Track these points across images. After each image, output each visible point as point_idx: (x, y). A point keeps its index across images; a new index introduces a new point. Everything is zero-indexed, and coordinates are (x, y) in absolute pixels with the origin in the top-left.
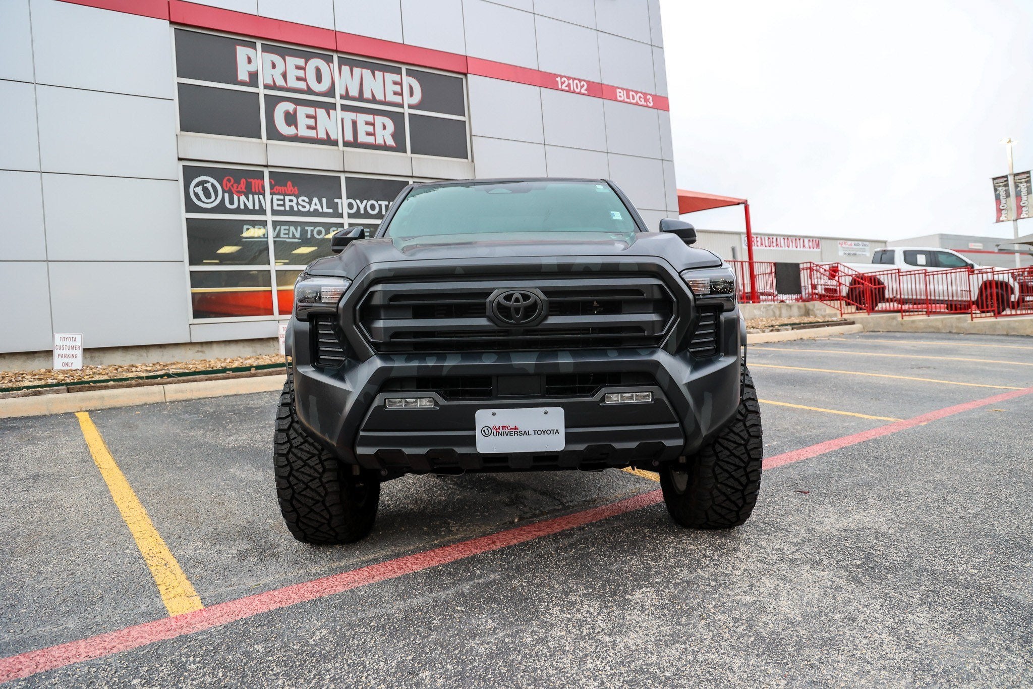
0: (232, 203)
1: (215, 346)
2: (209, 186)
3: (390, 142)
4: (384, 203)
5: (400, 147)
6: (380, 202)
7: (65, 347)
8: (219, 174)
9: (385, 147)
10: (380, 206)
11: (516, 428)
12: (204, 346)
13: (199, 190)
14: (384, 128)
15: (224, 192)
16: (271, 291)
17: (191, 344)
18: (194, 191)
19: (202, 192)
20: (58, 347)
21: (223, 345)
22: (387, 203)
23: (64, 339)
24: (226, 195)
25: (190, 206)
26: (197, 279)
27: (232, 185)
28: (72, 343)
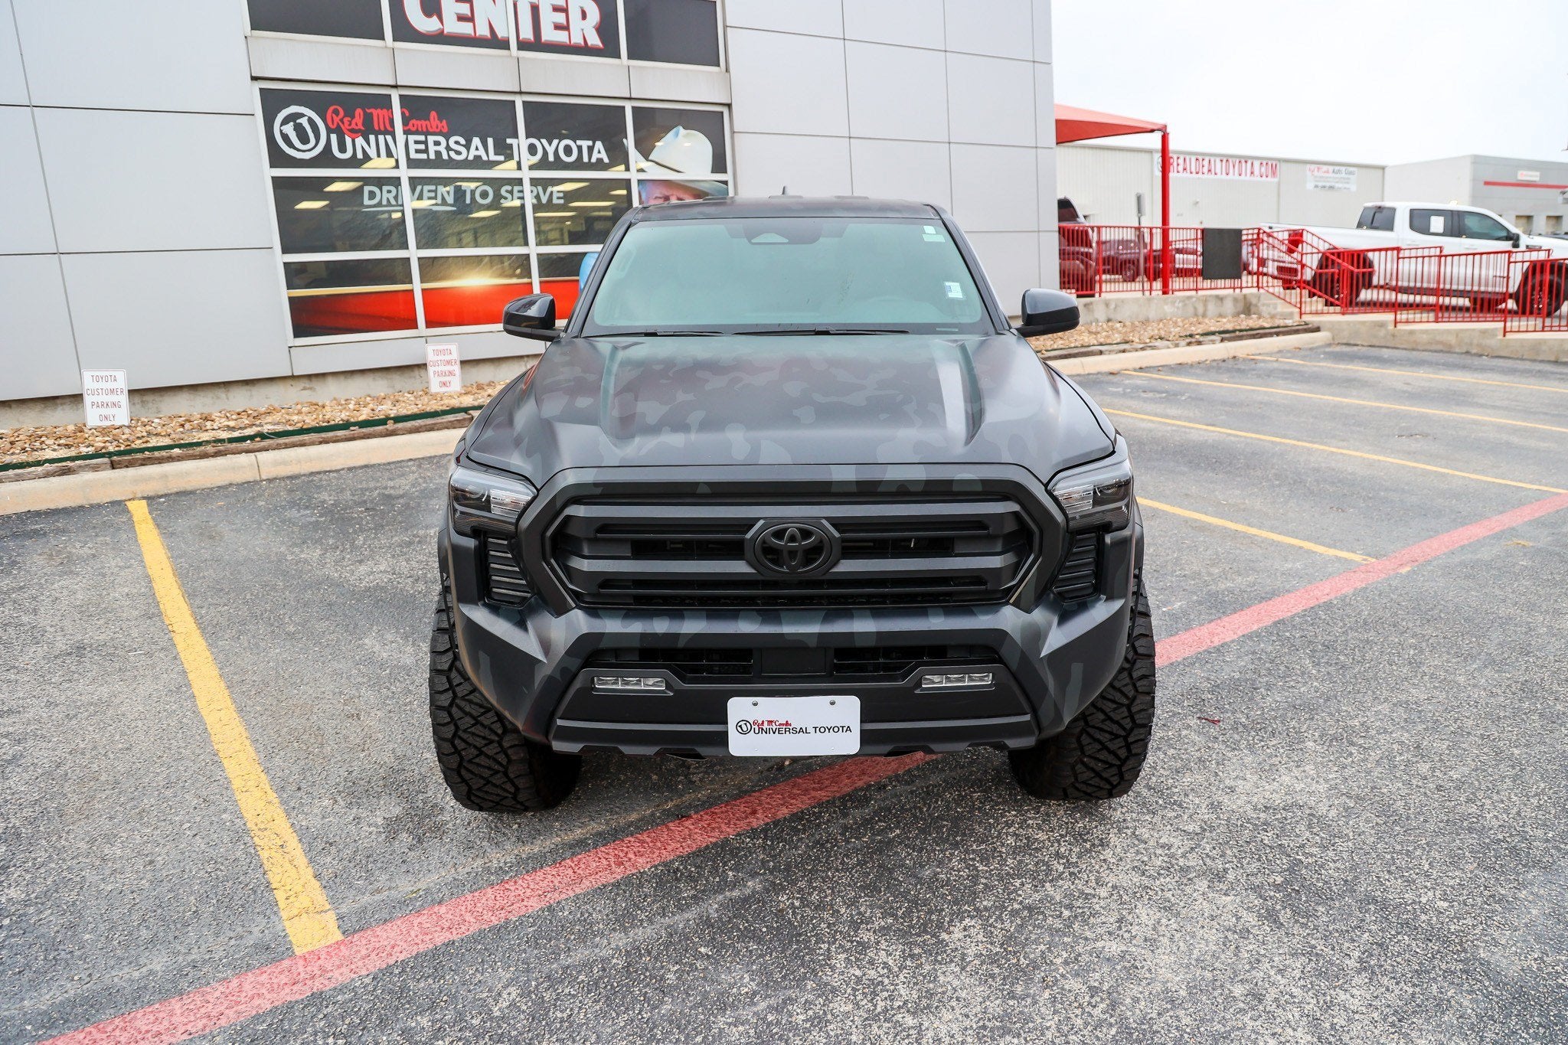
0: (343, 149)
1: (330, 380)
2: (304, 121)
3: (594, 40)
4: (585, 144)
5: (609, 49)
6: (579, 142)
7: (100, 391)
8: (319, 101)
9: (585, 50)
10: (580, 148)
11: (787, 724)
12: (314, 379)
13: (289, 129)
14: (584, 16)
15: (329, 131)
16: (411, 291)
17: (293, 377)
18: (281, 131)
19: (294, 133)
20: (89, 392)
21: (342, 378)
22: (590, 143)
23: (97, 379)
24: (334, 137)
25: (277, 158)
26: (295, 275)
27: (342, 120)
28: (111, 385)
